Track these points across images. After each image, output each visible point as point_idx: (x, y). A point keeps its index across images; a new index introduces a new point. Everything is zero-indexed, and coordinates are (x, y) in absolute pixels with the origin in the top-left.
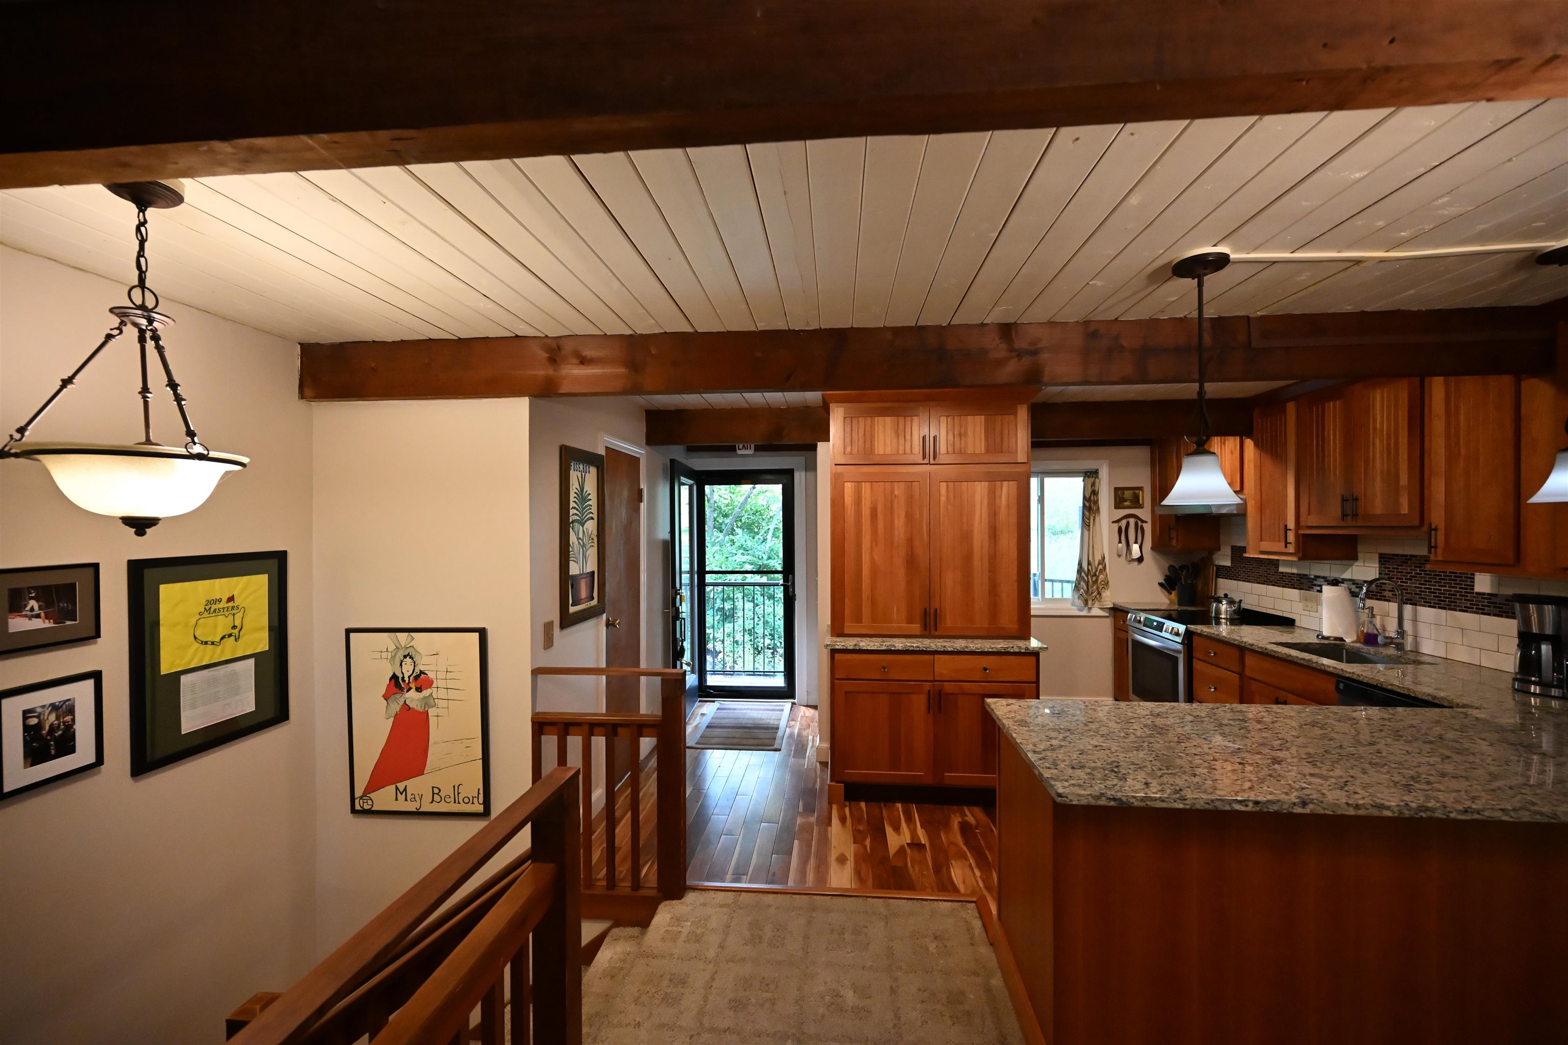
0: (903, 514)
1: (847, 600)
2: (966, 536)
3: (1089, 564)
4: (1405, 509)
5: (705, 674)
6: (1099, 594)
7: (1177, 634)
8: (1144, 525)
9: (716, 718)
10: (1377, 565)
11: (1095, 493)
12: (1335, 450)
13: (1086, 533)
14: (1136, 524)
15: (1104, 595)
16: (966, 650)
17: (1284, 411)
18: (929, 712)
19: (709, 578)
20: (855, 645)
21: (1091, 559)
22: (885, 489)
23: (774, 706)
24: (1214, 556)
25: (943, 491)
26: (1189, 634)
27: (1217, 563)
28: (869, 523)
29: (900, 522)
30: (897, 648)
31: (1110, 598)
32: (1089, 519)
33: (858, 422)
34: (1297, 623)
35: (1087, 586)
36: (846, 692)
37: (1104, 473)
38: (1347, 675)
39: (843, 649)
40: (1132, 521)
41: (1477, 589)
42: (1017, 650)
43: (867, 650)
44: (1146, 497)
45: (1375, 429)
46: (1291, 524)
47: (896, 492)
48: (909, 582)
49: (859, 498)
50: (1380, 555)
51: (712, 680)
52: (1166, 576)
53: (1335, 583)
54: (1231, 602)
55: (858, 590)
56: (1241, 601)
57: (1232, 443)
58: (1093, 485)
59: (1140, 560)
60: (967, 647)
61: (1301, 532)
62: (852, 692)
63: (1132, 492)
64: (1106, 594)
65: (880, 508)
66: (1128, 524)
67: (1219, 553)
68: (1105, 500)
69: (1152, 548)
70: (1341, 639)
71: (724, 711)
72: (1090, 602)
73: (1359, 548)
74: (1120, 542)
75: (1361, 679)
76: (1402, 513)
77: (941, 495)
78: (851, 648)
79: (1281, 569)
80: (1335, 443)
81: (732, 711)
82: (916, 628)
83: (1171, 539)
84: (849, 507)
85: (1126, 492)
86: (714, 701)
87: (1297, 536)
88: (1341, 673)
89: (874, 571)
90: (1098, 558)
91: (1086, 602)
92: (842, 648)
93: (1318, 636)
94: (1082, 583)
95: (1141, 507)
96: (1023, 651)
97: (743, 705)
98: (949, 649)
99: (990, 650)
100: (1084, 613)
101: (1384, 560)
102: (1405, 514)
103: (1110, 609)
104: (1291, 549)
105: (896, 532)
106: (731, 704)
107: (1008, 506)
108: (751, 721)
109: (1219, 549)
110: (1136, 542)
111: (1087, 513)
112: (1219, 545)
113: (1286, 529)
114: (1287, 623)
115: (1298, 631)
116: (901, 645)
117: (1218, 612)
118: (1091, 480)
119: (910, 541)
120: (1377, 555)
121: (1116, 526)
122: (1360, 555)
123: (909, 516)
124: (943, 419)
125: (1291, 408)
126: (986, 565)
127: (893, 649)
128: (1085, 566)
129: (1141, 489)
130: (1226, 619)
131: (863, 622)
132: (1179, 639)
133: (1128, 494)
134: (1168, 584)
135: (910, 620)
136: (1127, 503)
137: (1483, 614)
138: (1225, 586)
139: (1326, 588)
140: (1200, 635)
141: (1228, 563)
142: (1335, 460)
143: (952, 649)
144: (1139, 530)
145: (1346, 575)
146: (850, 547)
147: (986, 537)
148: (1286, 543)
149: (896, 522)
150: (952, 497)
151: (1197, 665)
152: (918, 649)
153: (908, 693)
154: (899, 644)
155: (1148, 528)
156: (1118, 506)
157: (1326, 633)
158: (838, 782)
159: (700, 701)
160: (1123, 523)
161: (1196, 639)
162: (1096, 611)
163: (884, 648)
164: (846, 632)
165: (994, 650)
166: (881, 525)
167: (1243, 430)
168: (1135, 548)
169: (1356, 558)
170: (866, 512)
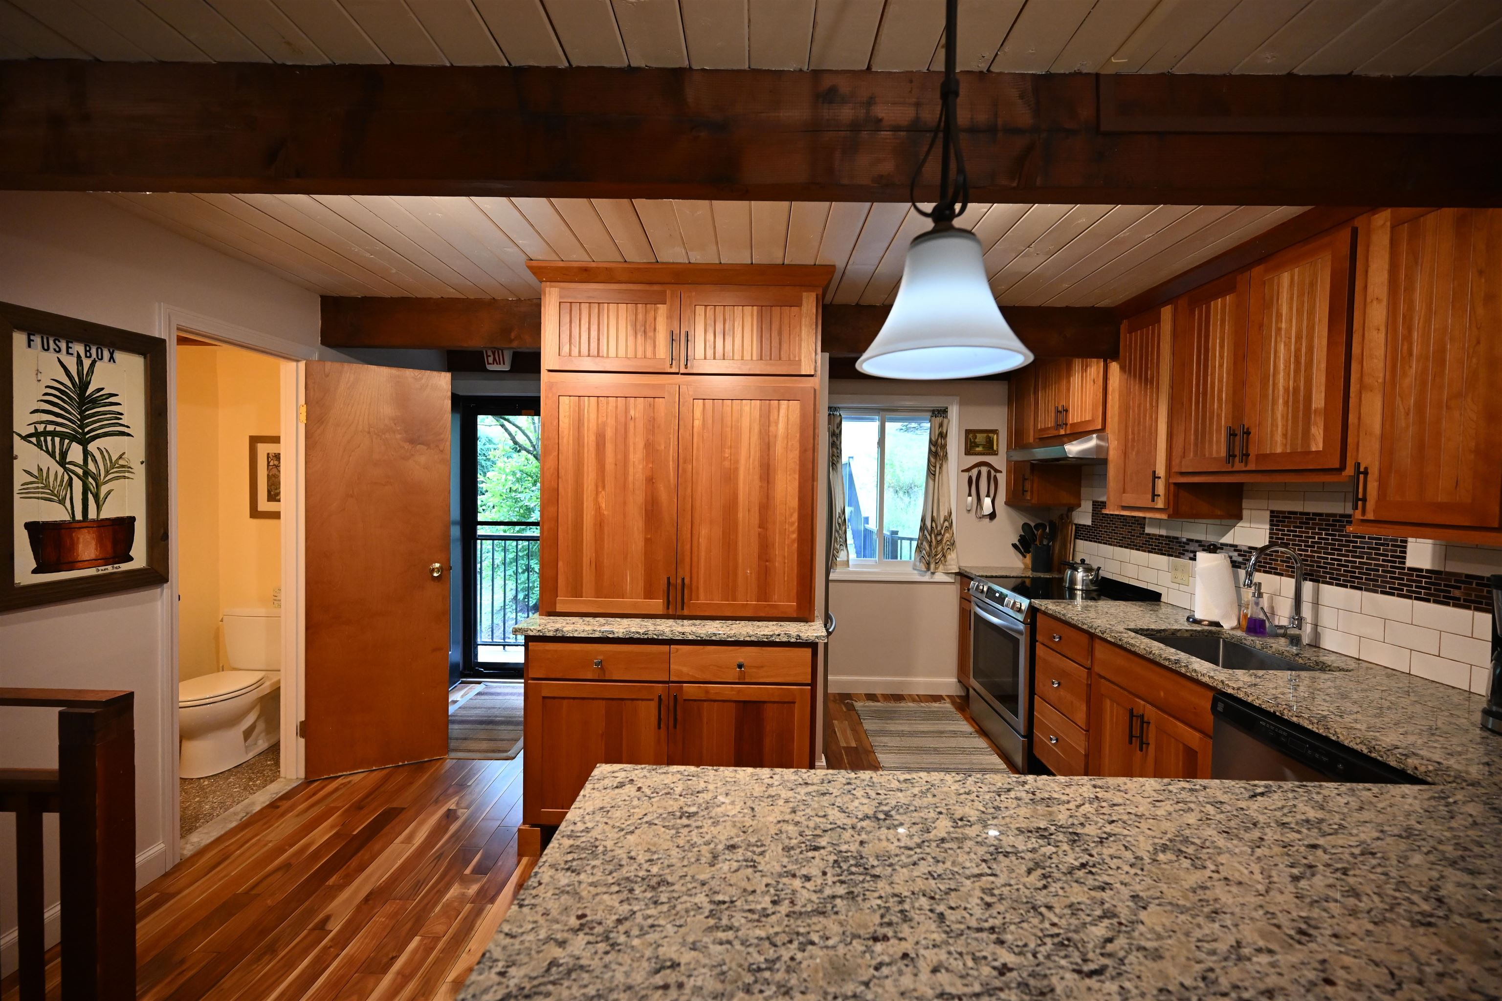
0: (641, 445)
1: (560, 564)
2: (730, 477)
3: (933, 520)
4: (1317, 444)
5: (476, 648)
6: (944, 556)
7: (1020, 610)
8: (998, 475)
10: (1268, 527)
11: (943, 435)
12: (1221, 366)
13: (931, 483)
14: (989, 473)
15: (949, 557)
16: (714, 638)
17: (1158, 320)
18: (659, 728)
19: (481, 531)
20: (557, 630)
21: (935, 514)
22: (616, 407)
24: (1074, 513)
25: (698, 414)
26: (1033, 611)
27: (1076, 522)
28: (593, 456)
29: (637, 456)
30: (616, 635)
31: (954, 561)
32: (935, 467)
33: (580, 310)
34: (1163, 599)
35: (930, 546)
36: (544, 698)
37: (954, 412)
38: (1230, 691)
39: (539, 636)
40: (984, 470)
41: (1410, 563)
42: (785, 639)
43: (574, 637)
44: (1002, 443)
45: (1279, 330)
46: (1161, 471)
47: (632, 413)
48: (647, 541)
49: (579, 420)
50: (1272, 512)
52: (1021, 536)
53: (1212, 548)
54: (1088, 569)
55: (577, 550)
56: (1099, 568)
57: (1095, 369)
58: (941, 425)
59: (992, 516)
60: (715, 635)
61: (1171, 481)
62: (554, 698)
63: (985, 435)
64: (952, 556)
65: (609, 433)
66: (979, 473)
67: (1079, 509)
68: (954, 444)
69: (1006, 503)
70: (1217, 624)
72: (932, 566)
73: (1245, 503)
74: (970, 495)
75: (1250, 700)
76: (1314, 449)
77: (695, 417)
78: (551, 634)
79: (1148, 530)
80: (1222, 357)
82: (657, 604)
83: (1024, 491)
84: (566, 432)
85: (978, 435)
86: (480, 683)
87: (1168, 485)
88: (1220, 686)
89: (600, 524)
90: (944, 513)
91: (928, 564)
93: (1188, 619)
94: (924, 543)
95: (995, 453)
96: (793, 640)
98: (690, 637)
99: (748, 639)
100: (927, 578)
101: (1277, 519)
102: (1317, 452)
103: (956, 574)
104: (1160, 503)
105: (631, 470)
106: (500, 687)
107: (787, 436)
109: (1080, 506)
110: (988, 496)
111: (932, 460)
112: (1080, 500)
113: (1155, 477)
114: (1151, 597)
115: (1164, 610)
116: (622, 630)
117: (1073, 581)
118: (938, 420)
119: (650, 481)
120: (1268, 513)
121: (966, 475)
122: (1245, 513)
123: (650, 447)
124: (700, 310)
125: (1166, 312)
126: (755, 520)
127: (611, 636)
128: (928, 523)
129: (995, 432)
130: (1082, 590)
131: (584, 594)
132: (1020, 617)
133: (980, 438)
134: (1024, 545)
135: (649, 594)
136: (980, 449)
137: (1417, 599)
138: (1085, 549)
139: (1201, 556)
140: (1045, 613)
141: (1088, 522)
142: (1221, 381)
143: (695, 638)
144: (992, 480)
145: (1227, 539)
146: (566, 490)
147: (757, 477)
148: (1154, 496)
149: (631, 456)
150: (710, 422)
151: (1040, 650)
152: (646, 637)
153: (632, 700)
154: (620, 627)
155: (1002, 478)
156: (969, 451)
157: (1198, 616)
158: (533, 826)
159: (462, 683)
160: (974, 472)
161: (1040, 617)
162: (940, 577)
163: (597, 635)
164: (558, 610)
165: (753, 639)
167: (1109, 354)
168: (987, 502)
169: (1239, 517)
170: (590, 439)
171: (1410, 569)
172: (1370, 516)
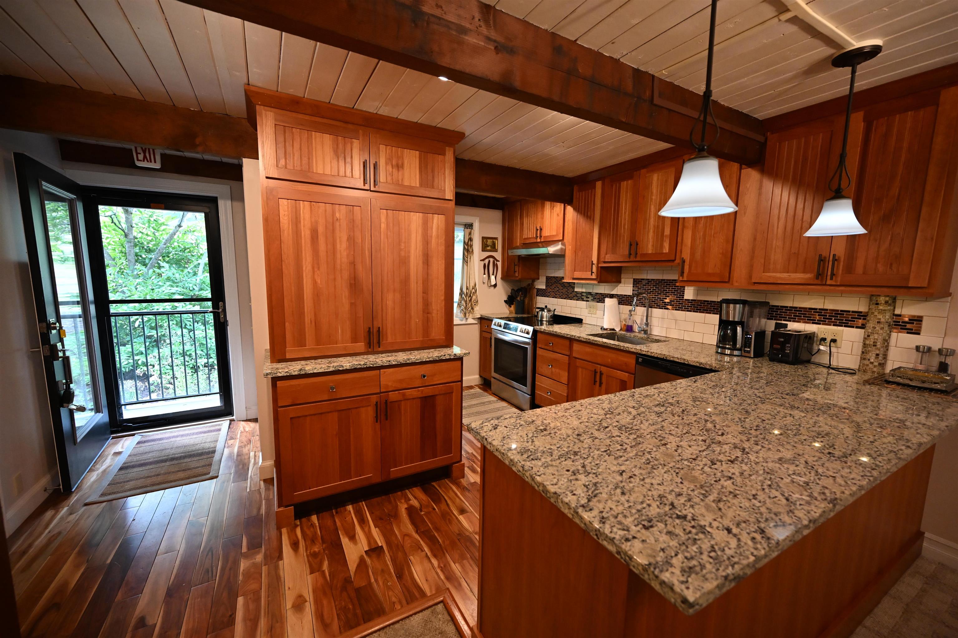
0: (345, 238)
1: (287, 324)
2: (404, 261)
3: (467, 289)
4: (666, 250)
5: (120, 408)
6: (472, 309)
7: (528, 333)
8: (498, 263)
9: (135, 455)
10: (632, 286)
11: (471, 239)
12: (625, 213)
13: (465, 267)
14: (494, 262)
15: (475, 309)
16: (408, 362)
17: (594, 187)
18: (377, 422)
19: (114, 309)
20: (301, 370)
21: (468, 285)
22: (326, 211)
23: (210, 427)
24: (535, 283)
25: (383, 219)
26: (535, 332)
27: (536, 287)
28: (309, 245)
29: (342, 246)
30: (345, 368)
31: (479, 311)
32: (467, 258)
33: (293, 133)
34: (584, 322)
35: (466, 303)
36: (291, 418)
37: (476, 226)
38: (644, 353)
39: (287, 376)
40: (491, 260)
41: (686, 297)
42: (448, 357)
43: (314, 373)
44: (499, 245)
45: (651, 199)
46: (595, 262)
47: (337, 215)
48: (352, 304)
49: (296, 218)
50: (634, 279)
51: (128, 413)
52: (509, 296)
53: (612, 296)
54: (549, 311)
55: (301, 314)
56: (555, 310)
57: (559, 207)
58: (470, 234)
59: (495, 286)
60: (409, 360)
61: (600, 265)
62: (299, 417)
63: (491, 240)
64: (476, 309)
65: (321, 230)
66: (489, 261)
67: (539, 281)
68: (477, 245)
69: (501, 278)
70: (613, 330)
71: (146, 444)
72: (467, 315)
73: (622, 276)
74: (485, 274)
75: (653, 355)
76: (664, 252)
77: (382, 222)
78: (296, 373)
79: (576, 290)
80: (626, 209)
81: (157, 442)
82: (361, 346)
83: (515, 272)
84: (286, 226)
85: (489, 240)
86: (133, 435)
87: (598, 267)
88: (640, 352)
89: (317, 295)
90: (472, 284)
91: (465, 314)
92: (285, 375)
93: (601, 328)
94: (463, 302)
95: (496, 251)
96: (452, 357)
97: (171, 432)
98: (394, 363)
99: (428, 360)
100: (464, 322)
101: (636, 282)
102: (666, 253)
103: (478, 318)
104: (594, 276)
105: (338, 256)
106: (157, 434)
107: (438, 236)
108: (182, 450)
109: (538, 279)
110: (493, 274)
111: (466, 254)
112: (539, 276)
113: (593, 264)
114: (578, 321)
115: (584, 325)
116: (349, 364)
117: (542, 317)
118: (469, 230)
119: (353, 264)
120: (632, 280)
121: (483, 263)
122: (623, 280)
123: (351, 240)
124: (382, 147)
125: (599, 184)
126: (420, 289)
127: (341, 369)
128: (464, 290)
129: (496, 239)
130: (546, 321)
131: (307, 344)
132: (530, 336)
133: (489, 242)
134: (509, 301)
135: (355, 340)
136: (489, 248)
137: (687, 311)
138: (541, 301)
139: (607, 300)
140: (541, 332)
141: (544, 287)
142: (625, 219)
143: (396, 363)
144: (496, 266)
145: (614, 292)
146: (289, 270)
147: (421, 263)
148: (592, 272)
149: (338, 246)
150: (391, 225)
151: (539, 352)
152: (365, 366)
153: (356, 408)
154: (346, 363)
155: (499, 264)
156: (484, 250)
157: (605, 327)
158: (287, 506)
159: (113, 438)
160: (486, 261)
161: (539, 336)
162: (470, 321)
163: (331, 369)
164: (288, 356)
165: (431, 359)
166: (322, 246)
167: (567, 200)
168: (493, 278)
169: (619, 282)
170: (306, 233)
171: (686, 300)
172: (685, 279)
